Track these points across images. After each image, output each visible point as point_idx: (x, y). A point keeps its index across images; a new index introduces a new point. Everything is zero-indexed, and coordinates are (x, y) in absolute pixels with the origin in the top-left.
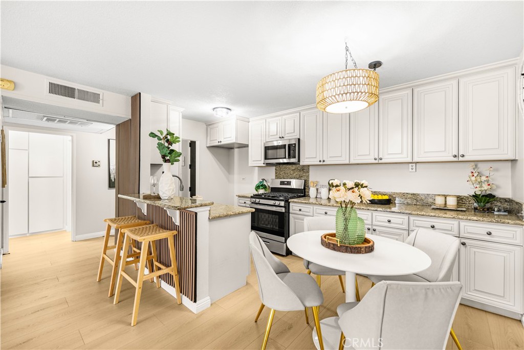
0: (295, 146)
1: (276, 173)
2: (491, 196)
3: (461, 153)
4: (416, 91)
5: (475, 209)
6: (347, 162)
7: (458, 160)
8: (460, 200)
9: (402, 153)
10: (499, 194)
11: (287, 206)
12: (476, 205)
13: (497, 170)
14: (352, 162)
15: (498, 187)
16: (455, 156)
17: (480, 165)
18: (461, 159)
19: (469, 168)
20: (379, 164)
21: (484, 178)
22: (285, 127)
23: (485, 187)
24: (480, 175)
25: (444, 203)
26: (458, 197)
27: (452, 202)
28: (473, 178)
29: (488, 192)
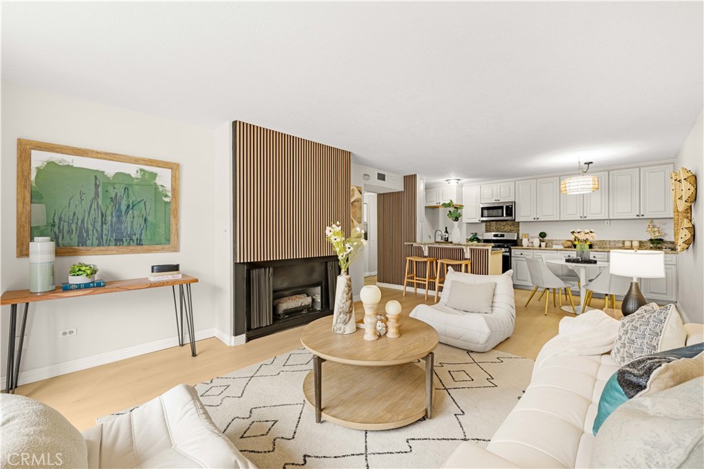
0: (512, 208)
1: (486, 228)
2: (661, 240)
3: (642, 214)
4: (611, 173)
5: (651, 248)
6: (558, 219)
7: (640, 218)
8: (641, 242)
9: (601, 213)
10: (666, 239)
11: (510, 252)
12: (651, 245)
13: (665, 224)
14: (562, 219)
15: (665, 234)
16: (638, 216)
17: (654, 221)
18: (642, 217)
19: (648, 223)
20: (584, 220)
21: (656, 229)
22: (500, 192)
23: (657, 234)
24: (654, 227)
25: (630, 245)
26: (640, 242)
27: (636, 244)
28: (650, 229)
29: (659, 238)
